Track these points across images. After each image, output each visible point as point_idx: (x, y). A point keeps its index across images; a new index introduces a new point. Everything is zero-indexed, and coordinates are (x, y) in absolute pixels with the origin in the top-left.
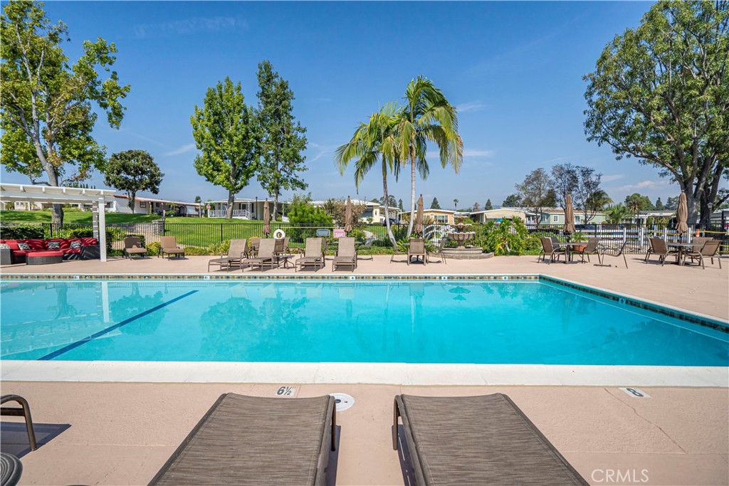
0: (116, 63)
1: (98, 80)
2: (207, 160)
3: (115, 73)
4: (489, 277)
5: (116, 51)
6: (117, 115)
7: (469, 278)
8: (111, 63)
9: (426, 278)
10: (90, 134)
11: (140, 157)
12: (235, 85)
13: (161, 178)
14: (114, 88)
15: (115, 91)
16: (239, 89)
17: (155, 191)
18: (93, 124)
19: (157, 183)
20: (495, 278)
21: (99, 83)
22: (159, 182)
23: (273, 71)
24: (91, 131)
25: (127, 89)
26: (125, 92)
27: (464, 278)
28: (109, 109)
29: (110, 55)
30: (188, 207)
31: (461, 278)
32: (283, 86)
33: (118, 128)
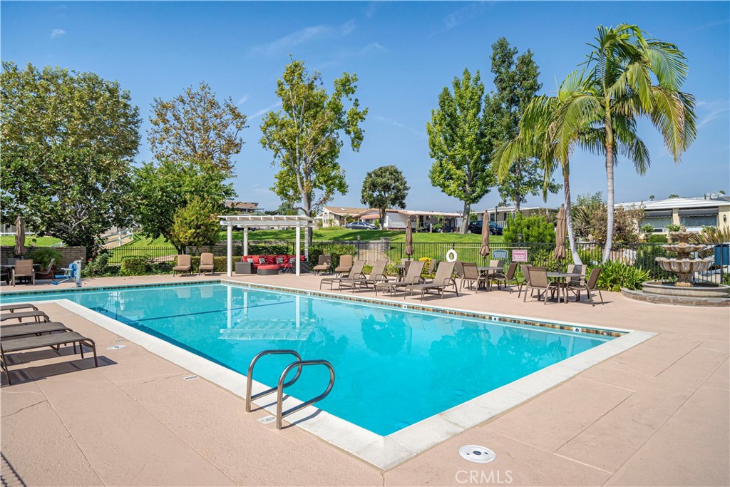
0: (357, 90)
1: (343, 110)
2: (439, 169)
3: (356, 100)
4: (553, 326)
5: (356, 80)
6: (358, 137)
7: (526, 323)
8: (353, 93)
9: (474, 316)
10: (337, 160)
11: (388, 173)
12: (473, 76)
13: (406, 192)
14: (355, 114)
15: (355, 117)
16: (478, 79)
17: (403, 206)
18: (339, 152)
19: (403, 197)
20: (562, 328)
21: (345, 113)
22: (405, 196)
23: (511, 47)
24: (337, 157)
25: (365, 112)
26: (364, 116)
27: (519, 322)
28: (352, 135)
29: (352, 85)
30: (458, 218)
31: (515, 321)
32: (526, 62)
33: (358, 151)
